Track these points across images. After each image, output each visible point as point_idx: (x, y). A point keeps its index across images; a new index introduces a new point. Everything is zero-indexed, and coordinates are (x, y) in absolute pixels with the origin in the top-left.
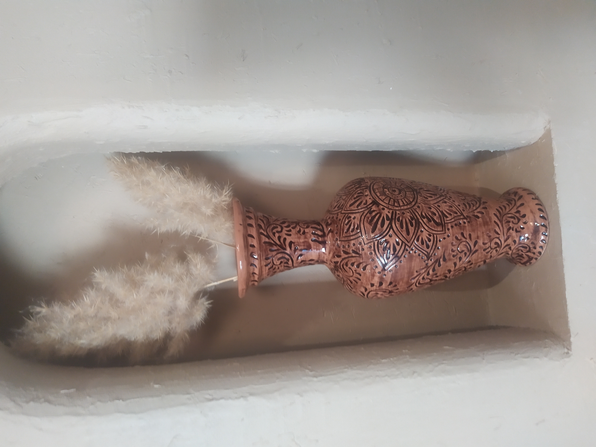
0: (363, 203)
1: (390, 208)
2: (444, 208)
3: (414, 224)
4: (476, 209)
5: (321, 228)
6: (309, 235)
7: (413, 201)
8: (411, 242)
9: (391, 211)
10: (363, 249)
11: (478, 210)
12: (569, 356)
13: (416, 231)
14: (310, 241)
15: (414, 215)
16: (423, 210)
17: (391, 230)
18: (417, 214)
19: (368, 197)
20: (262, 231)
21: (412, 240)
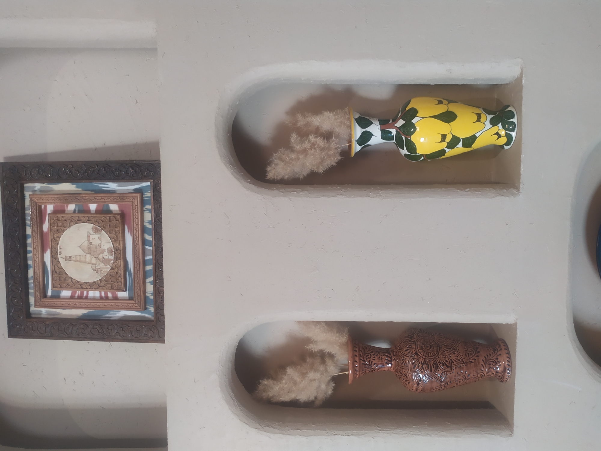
0: (411, 352)
1: (424, 357)
2: (453, 357)
3: (435, 367)
4: (472, 357)
5: (390, 356)
6: (384, 360)
7: (436, 354)
8: (432, 375)
9: (424, 360)
10: (408, 375)
11: (473, 358)
12: (512, 437)
13: (435, 370)
14: (384, 363)
15: (435, 362)
16: (441, 359)
17: (423, 369)
18: (437, 361)
19: (414, 350)
20: (361, 358)
21: (433, 374)
